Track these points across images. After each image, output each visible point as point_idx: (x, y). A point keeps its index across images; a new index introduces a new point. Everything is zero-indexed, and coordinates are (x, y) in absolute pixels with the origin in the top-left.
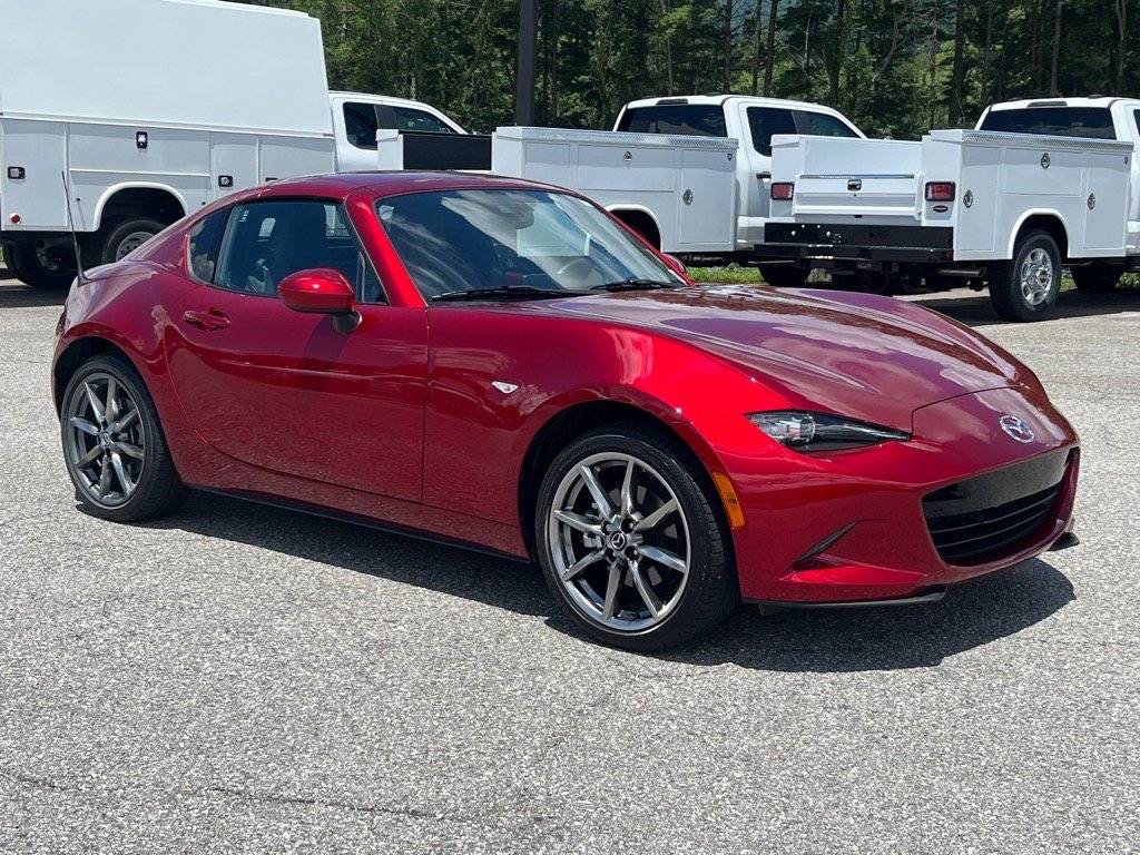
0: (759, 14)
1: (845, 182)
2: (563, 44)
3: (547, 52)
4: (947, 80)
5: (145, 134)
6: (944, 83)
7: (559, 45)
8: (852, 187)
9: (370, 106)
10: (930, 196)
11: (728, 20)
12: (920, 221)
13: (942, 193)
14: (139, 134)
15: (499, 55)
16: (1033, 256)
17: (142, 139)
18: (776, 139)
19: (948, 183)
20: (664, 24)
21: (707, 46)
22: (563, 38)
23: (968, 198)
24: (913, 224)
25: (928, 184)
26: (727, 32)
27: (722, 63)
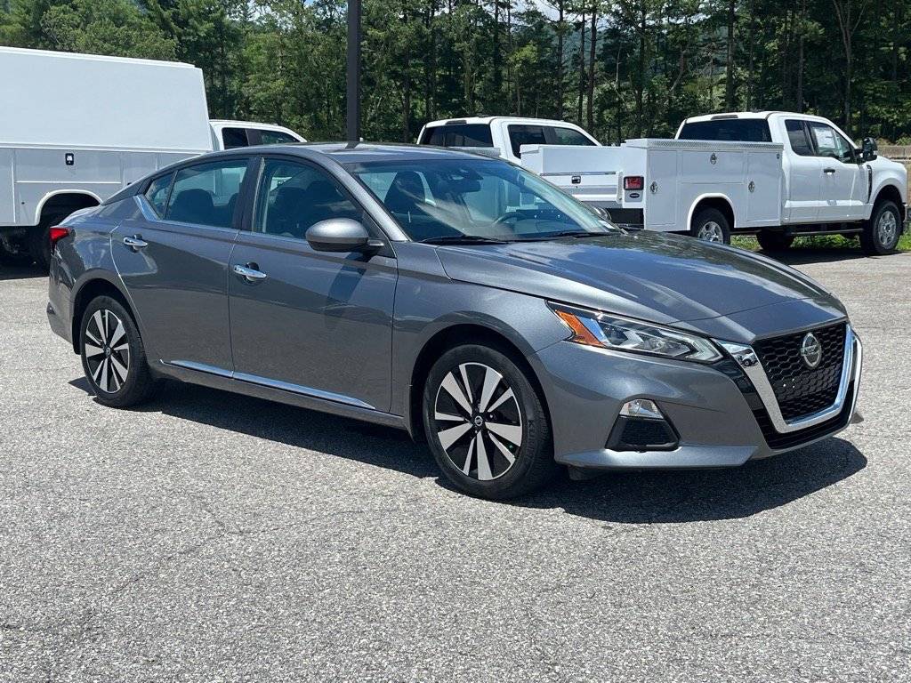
0: (583, 51)
1: (570, 178)
2: (440, 75)
3: (428, 82)
4: (723, 95)
5: (72, 155)
6: (721, 98)
7: (437, 76)
8: (575, 181)
9: (243, 130)
10: (627, 186)
11: (560, 55)
12: (621, 205)
13: (634, 184)
14: (67, 155)
15: (394, 85)
16: (708, 228)
17: (70, 159)
18: (523, 148)
19: (639, 177)
20: (512, 60)
21: (545, 75)
22: (441, 72)
23: (653, 187)
24: (615, 207)
25: (625, 178)
26: (560, 64)
27: (556, 87)
